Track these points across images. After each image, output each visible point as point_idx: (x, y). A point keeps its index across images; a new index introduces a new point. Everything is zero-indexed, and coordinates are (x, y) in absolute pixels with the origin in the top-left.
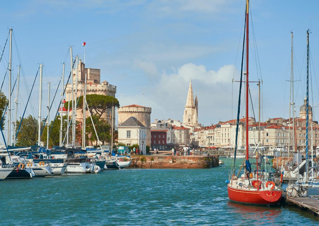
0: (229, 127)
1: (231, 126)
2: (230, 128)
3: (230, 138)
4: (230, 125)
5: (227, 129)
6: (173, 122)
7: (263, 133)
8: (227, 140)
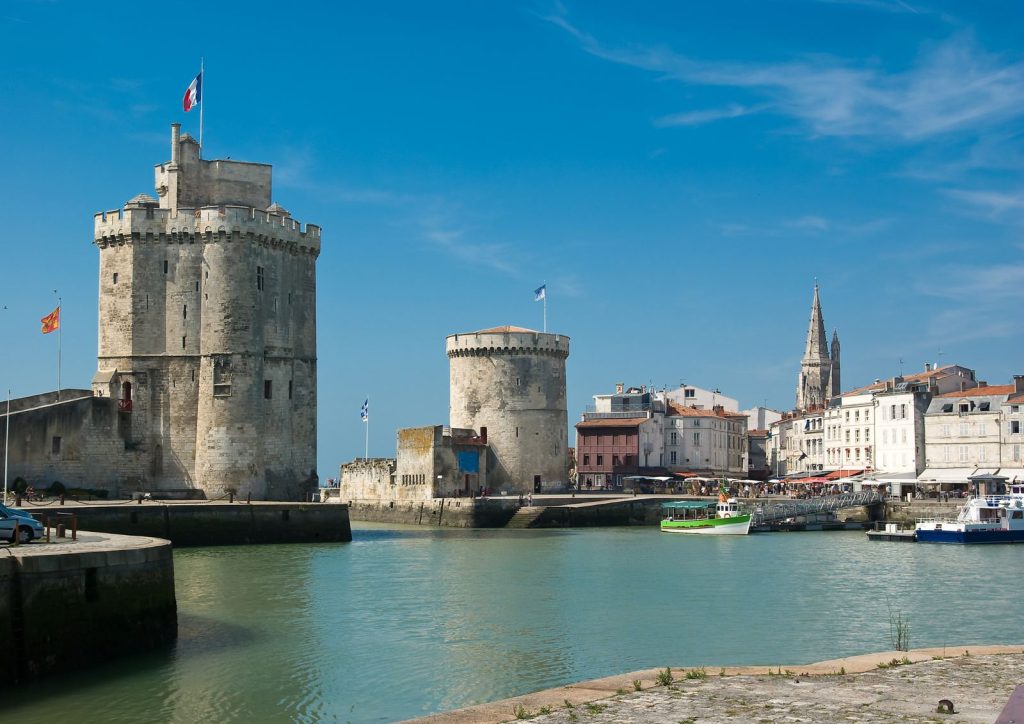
0: (867, 405)
1: (878, 399)
2: (871, 408)
3: (871, 443)
4: (871, 397)
5: (862, 411)
6: (693, 395)
7: (997, 420)
8: (863, 453)
